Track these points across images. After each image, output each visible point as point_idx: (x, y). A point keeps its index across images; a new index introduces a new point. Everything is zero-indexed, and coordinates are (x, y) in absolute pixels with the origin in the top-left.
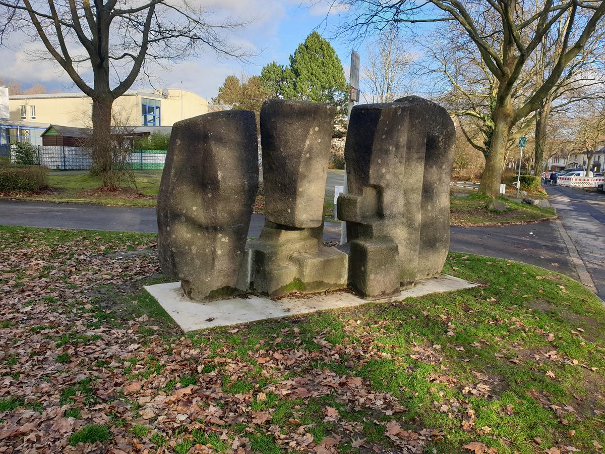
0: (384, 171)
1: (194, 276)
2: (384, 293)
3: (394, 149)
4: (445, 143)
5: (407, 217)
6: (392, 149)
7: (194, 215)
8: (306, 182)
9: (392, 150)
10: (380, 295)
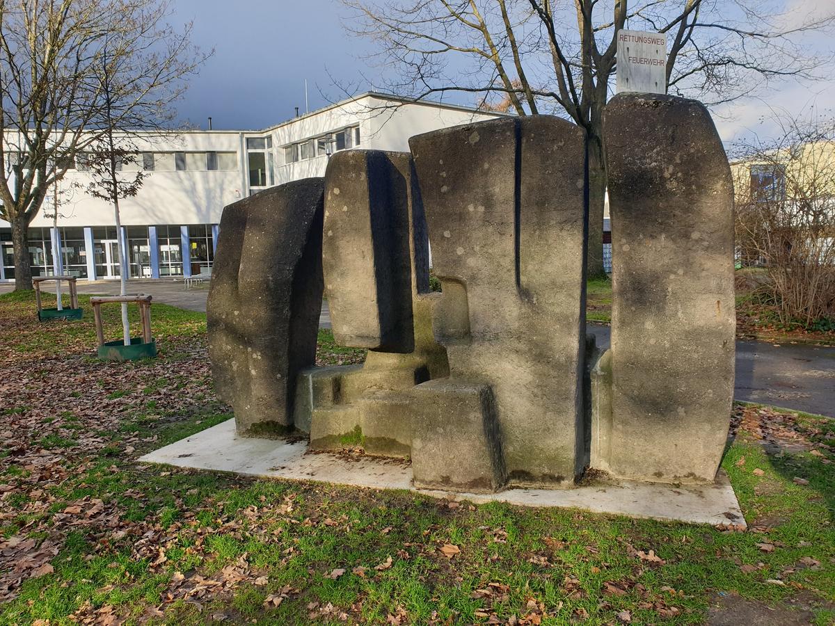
0: (460, 251)
1: (234, 400)
2: (446, 480)
3: (481, 209)
4: (685, 181)
5: (530, 341)
6: (475, 210)
7: (235, 321)
8: (335, 275)
9: (476, 212)
10: (438, 483)
